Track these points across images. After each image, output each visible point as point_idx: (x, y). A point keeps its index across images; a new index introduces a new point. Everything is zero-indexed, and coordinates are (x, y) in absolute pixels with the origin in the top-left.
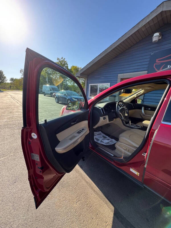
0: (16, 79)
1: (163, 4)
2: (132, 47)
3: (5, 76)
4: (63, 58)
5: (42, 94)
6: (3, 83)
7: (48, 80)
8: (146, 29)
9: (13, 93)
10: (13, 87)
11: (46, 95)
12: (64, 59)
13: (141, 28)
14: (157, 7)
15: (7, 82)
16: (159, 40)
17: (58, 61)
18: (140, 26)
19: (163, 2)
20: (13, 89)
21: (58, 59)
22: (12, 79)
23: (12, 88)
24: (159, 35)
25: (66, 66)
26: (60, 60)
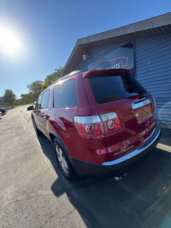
0: (25, 95)
3: (14, 94)
4: (61, 67)
6: (14, 100)
9: (23, 108)
10: (24, 102)
15: (17, 99)
20: (24, 104)
22: (22, 95)
23: (22, 103)
24: (85, 56)
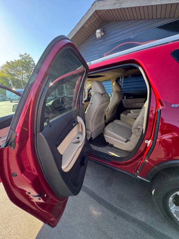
1: (95, 3)
2: (83, 43)
5: (8, 100)
7: (11, 83)
8: (89, 25)
11: (13, 102)
12: (29, 55)
13: (84, 25)
14: (92, 6)
16: (101, 36)
17: (21, 58)
18: (83, 23)
19: (95, 2)
21: (21, 56)
24: (100, 32)
25: (32, 63)
26: (23, 57)
